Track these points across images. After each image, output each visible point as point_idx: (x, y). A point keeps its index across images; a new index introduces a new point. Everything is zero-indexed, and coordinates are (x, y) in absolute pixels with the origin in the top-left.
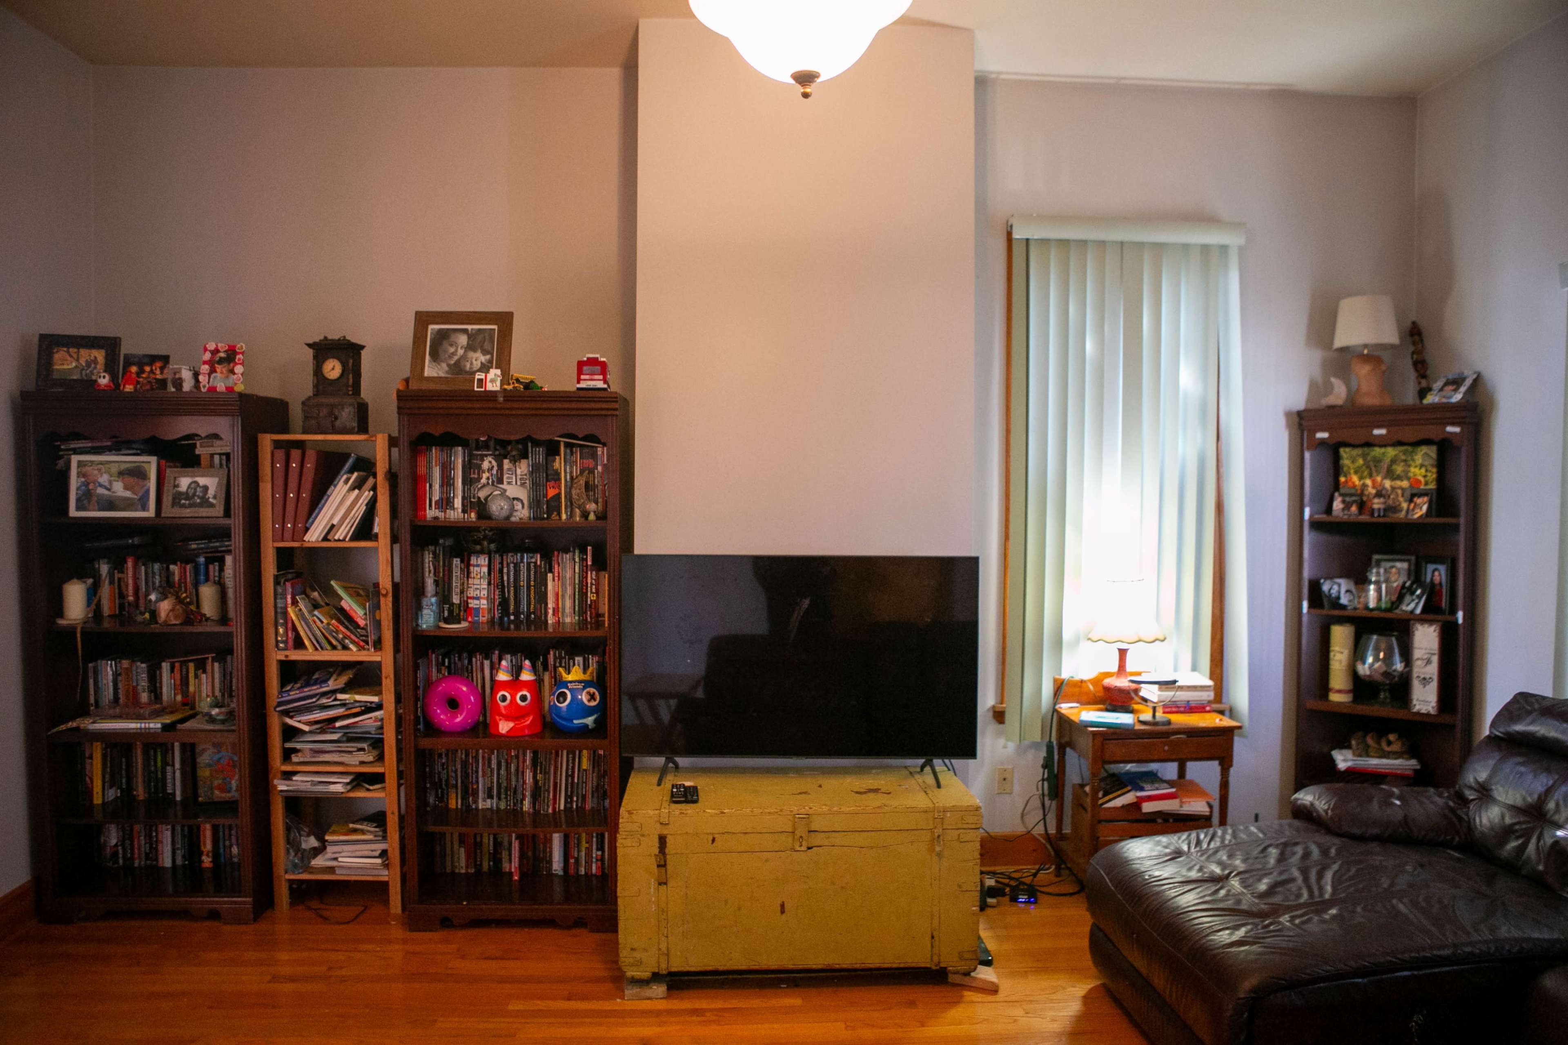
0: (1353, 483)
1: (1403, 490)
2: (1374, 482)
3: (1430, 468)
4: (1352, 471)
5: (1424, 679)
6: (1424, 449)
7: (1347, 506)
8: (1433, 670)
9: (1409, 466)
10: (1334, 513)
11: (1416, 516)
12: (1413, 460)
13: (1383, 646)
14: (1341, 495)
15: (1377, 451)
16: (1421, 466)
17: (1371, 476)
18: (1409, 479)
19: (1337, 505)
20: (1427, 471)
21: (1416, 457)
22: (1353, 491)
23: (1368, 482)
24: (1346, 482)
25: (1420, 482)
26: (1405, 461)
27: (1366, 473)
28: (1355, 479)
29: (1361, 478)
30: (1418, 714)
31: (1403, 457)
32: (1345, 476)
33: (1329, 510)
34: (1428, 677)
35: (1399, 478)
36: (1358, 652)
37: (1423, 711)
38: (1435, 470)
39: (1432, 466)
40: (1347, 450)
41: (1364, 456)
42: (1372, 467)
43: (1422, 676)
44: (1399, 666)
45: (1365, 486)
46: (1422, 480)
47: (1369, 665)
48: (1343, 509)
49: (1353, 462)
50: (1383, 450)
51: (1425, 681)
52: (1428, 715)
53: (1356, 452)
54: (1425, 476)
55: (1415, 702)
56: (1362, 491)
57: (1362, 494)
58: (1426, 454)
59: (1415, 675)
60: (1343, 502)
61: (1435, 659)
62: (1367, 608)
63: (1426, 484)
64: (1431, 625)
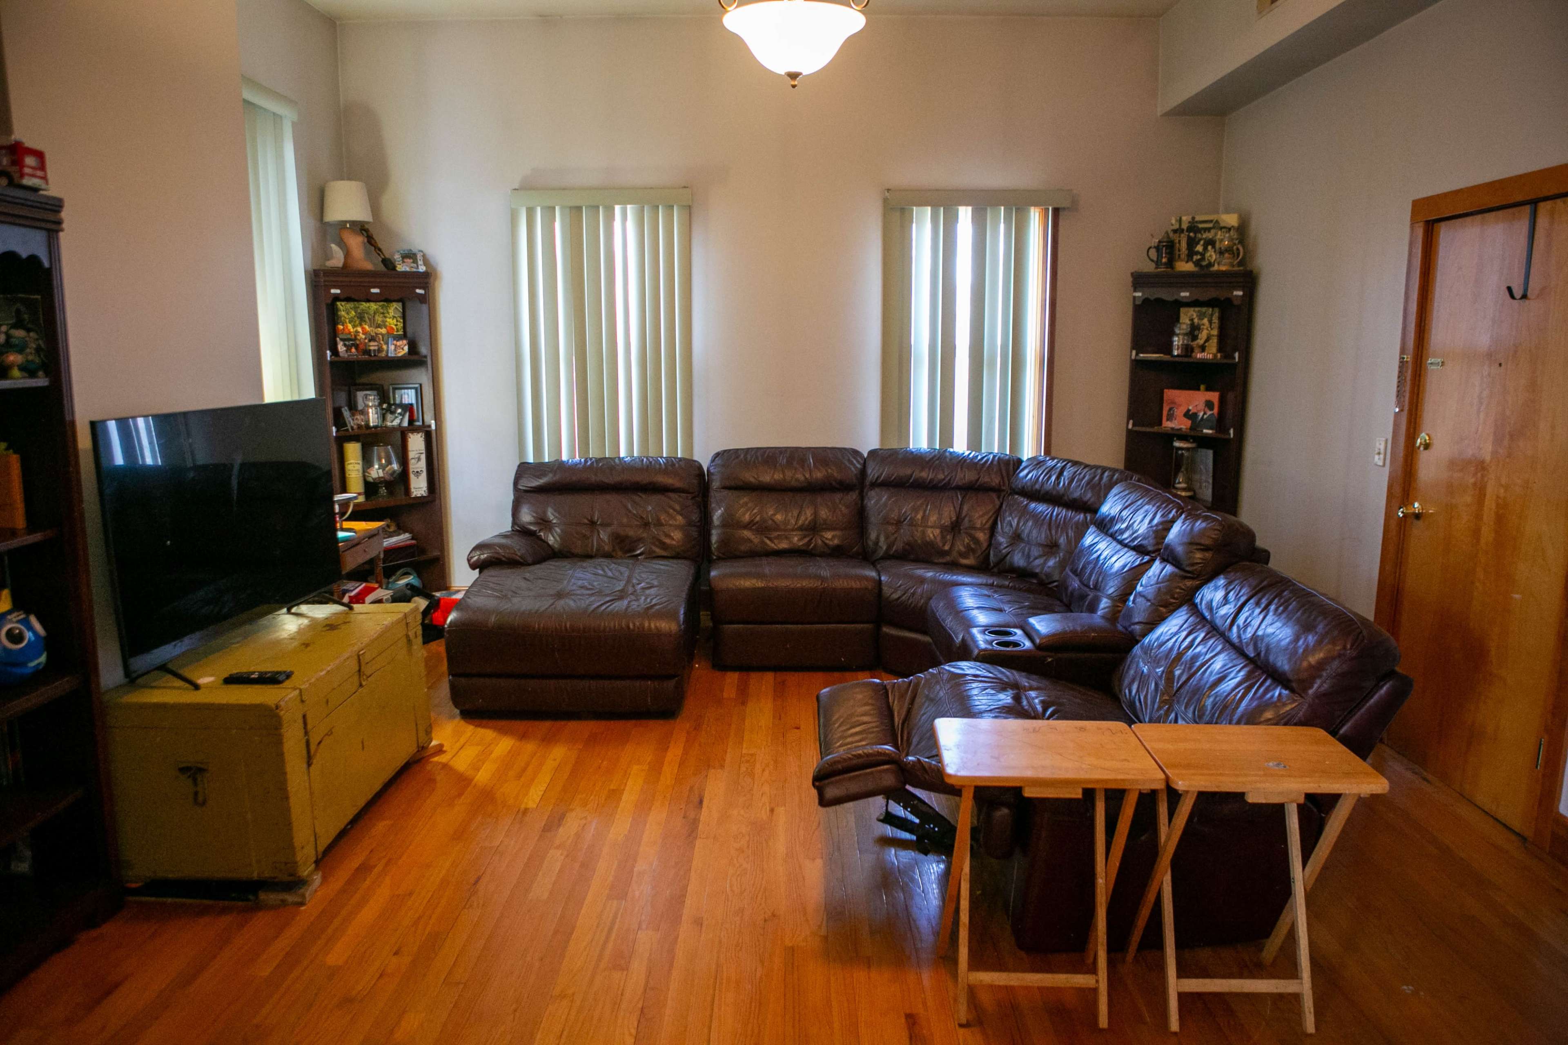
0: (349, 330)
1: (383, 335)
2: (363, 328)
3: (399, 319)
4: (347, 321)
5: (417, 472)
6: (394, 305)
7: (348, 348)
8: (422, 465)
9: (386, 317)
10: (341, 354)
11: (400, 355)
12: (388, 313)
13: (383, 454)
14: (342, 340)
15: (364, 305)
16: (394, 317)
17: (361, 325)
18: (386, 327)
19: (341, 348)
20: (397, 321)
21: (390, 311)
22: (349, 336)
23: (359, 329)
24: (343, 329)
25: (393, 329)
26: (383, 313)
27: (357, 322)
28: (350, 326)
29: (354, 326)
30: (416, 498)
31: (382, 311)
32: (343, 325)
33: (335, 352)
34: (419, 470)
35: (379, 326)
36: (367, 461)
37: (419, 495)
38: (402, 321)
39: (400, 317)
40: (343, 303)
41: (355, 309)
42: (361, 318)
43: (416, 470)
44: (395, 466)
45: (357, 332)
46: (394, 326)
47: (376, 472)
48: (347, 351)
49: (348, 314)
50: (368, 304)
51: (418, 474)
52: (423, 497)
53: (350, 305)
54: (396, 325)
55: (413, 490)
56: (355, 336)
57: (356, 339)
58: (396, 308)
59: (411, 470)
60: (345, 345)
61: (423, 457)
62: (367, 426)
63: (398, 331)
64: (418, 433)
